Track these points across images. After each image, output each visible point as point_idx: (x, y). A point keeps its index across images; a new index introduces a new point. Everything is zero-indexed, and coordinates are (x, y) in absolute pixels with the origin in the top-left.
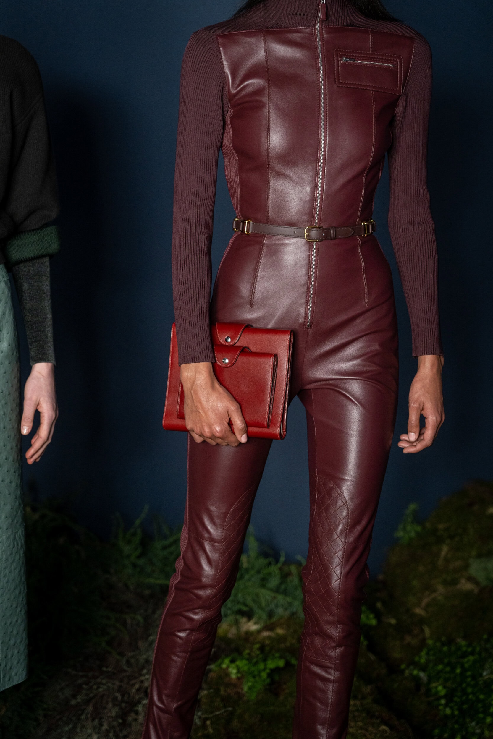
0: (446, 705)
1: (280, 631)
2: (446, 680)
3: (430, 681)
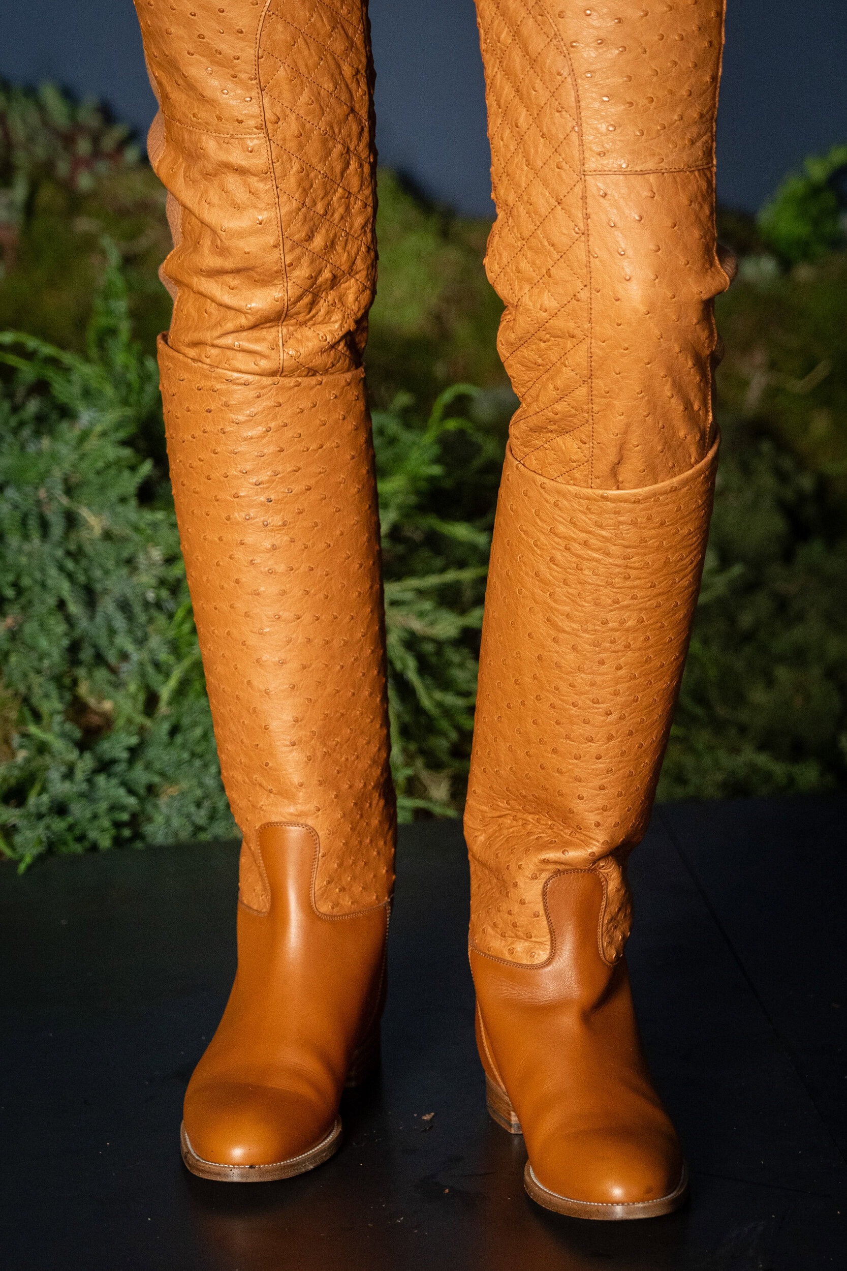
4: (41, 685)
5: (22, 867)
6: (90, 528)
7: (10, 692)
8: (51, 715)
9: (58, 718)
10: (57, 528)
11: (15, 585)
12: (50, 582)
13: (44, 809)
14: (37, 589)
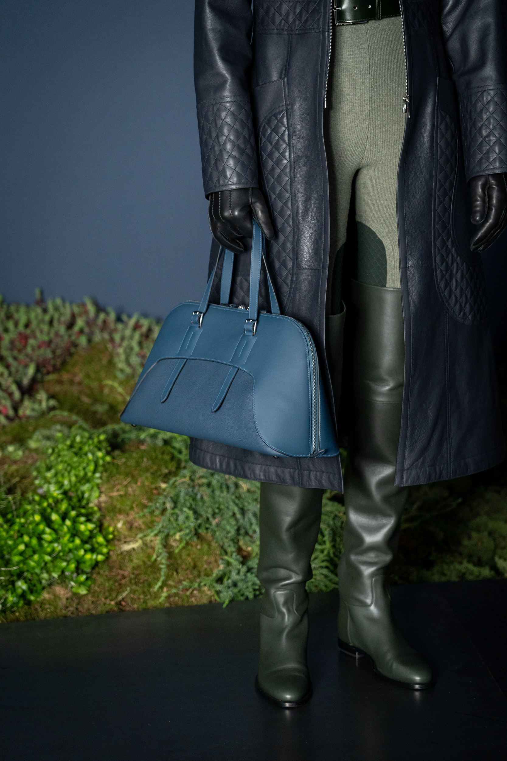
4: (228, 542)
5: (225, 606)
6: (243, 488)
7: (217, 545)
8: (232, 553)
9: (235, 554)
10: (232, 489)
11: (218, 508)
12: (230, 507)
13: (230, 585)
14: (226, 509)
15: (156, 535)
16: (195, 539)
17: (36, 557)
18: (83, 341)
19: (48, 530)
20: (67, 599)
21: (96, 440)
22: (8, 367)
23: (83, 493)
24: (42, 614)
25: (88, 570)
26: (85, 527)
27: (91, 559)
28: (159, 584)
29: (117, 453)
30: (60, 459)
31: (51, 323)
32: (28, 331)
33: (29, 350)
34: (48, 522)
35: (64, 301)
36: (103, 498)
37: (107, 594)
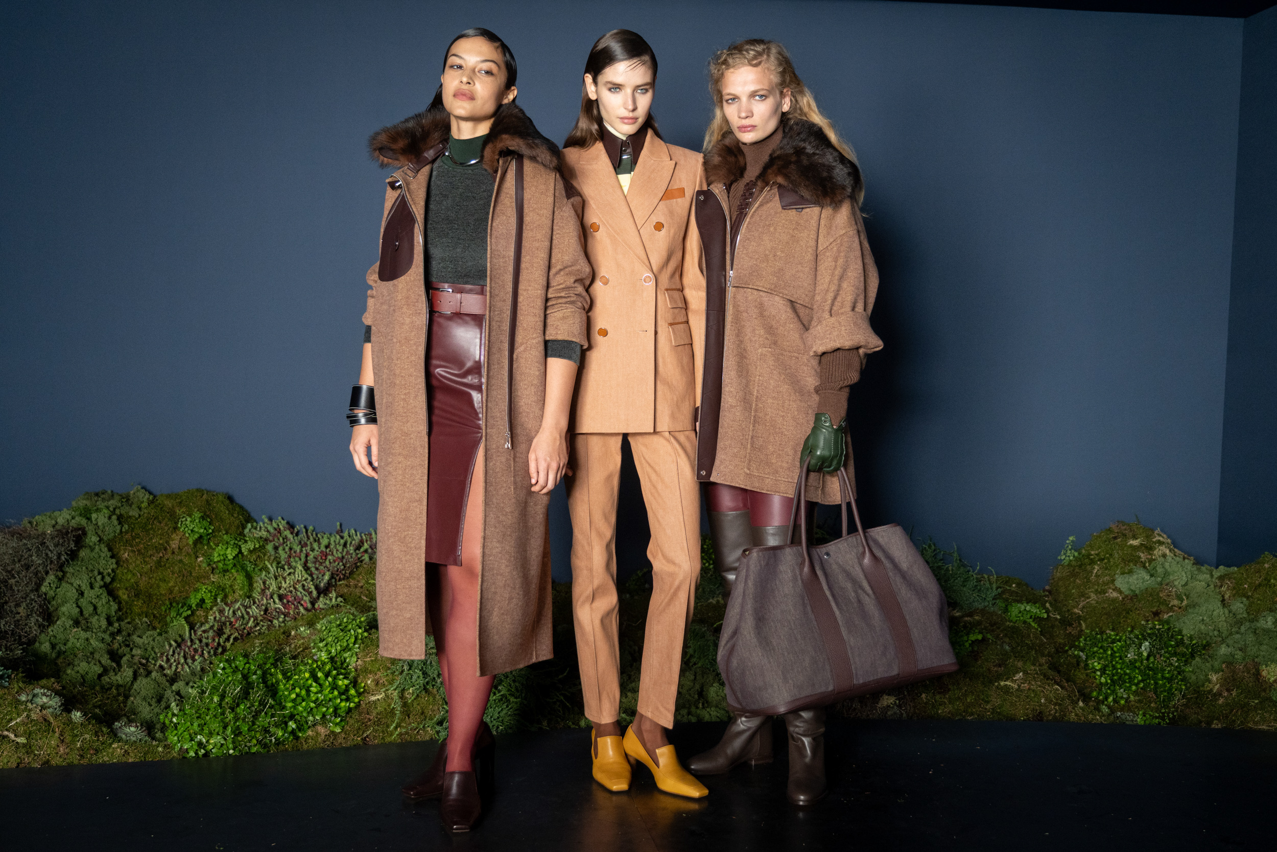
0: (1101, 676)
1: (977, 618)
2: (1100, 659)
3: (1086, 659)
15: (395, 689)
16: (423, 692)
17: (304, 704)
18: (366, 557)
19: (314, 684)
20: (326, 735)
21: (358, 620)
22: (311, 575)
23: (345, 659)
24: (305, 747)
25: (343, 714)
26: (342, 683)
27: (345, 706)
28: (394, 725)
29: (373, 630)
30: (330, 634)
31: (345, 545)
32: (328, 550)
33: (327, 563)
34: (316, 679)
35: (356, 531)
36: (360, 662)
37: (355, 732)
